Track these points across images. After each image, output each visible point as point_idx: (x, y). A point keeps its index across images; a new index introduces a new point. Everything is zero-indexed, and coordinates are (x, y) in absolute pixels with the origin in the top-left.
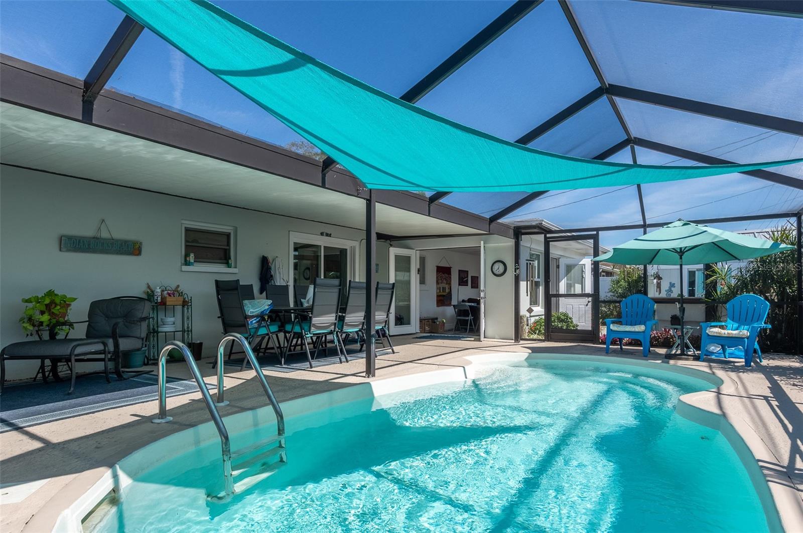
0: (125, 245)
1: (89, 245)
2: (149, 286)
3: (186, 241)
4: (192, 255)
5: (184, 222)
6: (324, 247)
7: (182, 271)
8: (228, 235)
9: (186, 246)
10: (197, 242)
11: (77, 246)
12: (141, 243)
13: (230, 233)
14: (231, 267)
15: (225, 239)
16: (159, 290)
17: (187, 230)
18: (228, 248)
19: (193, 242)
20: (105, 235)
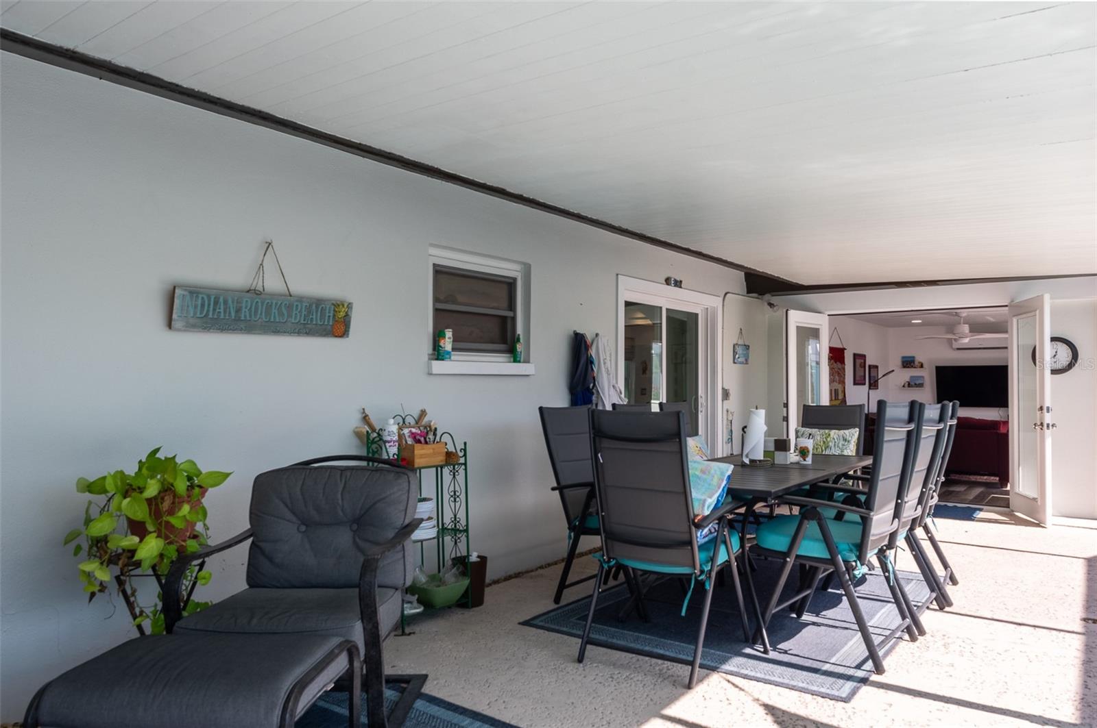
0: (317, 311)
1: (238, 311)
2: (367, 416)
3: (436, 300)
4: (449, 333)
5: (433, 251)
6: (667, 309)
7: (431, 374)
8: (510, 284)
9: (437, 311)
10: (455, 302)
11: (211, 316)
12: (350, 306)
13: (515, 280)
14: (519, 362)
15: (503, 292)
16: (394, 428)
17: (440, 272)
18: (510, 314)
19: (446, 302)
20: (272, 284)
